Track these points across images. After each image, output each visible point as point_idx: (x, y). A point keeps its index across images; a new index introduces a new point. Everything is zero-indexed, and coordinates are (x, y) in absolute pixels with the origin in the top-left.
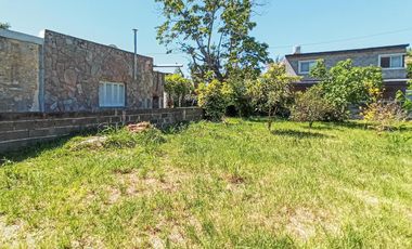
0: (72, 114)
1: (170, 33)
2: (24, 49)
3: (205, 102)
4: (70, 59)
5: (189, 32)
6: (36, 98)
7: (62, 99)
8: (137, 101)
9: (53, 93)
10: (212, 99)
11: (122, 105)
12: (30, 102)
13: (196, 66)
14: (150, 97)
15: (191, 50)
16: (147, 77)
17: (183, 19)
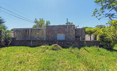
2: (43, 30)
4: (50, 30)
6: (45, 38)
7: (49, 38)
8: (69, 38)
11: (64, 39)
14: (74, 37)
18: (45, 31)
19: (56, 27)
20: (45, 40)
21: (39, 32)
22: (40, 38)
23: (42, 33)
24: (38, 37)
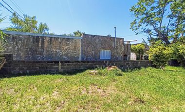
0: (88, 62)
1: (137, 25)
2: (77, 41)
3: (153, 57)
4: (90, 43)
5: (148, 22)
6: (80, 56)
7: (87, 56)
8: (116, 57)
9: (85, 55)
10: (156, 56)
11: (110, 58)
12: (78, 57)
13: (152, 39)
14: (122, 55)
15: (149, 31)
16: (121, 46)
17: (145, 16)
18: (80, 43)
19: (100, 38)
20: (80, 60)
21: (67, 45)
22: (71, 56)
23: (75, 46)
24: (67, 55)
